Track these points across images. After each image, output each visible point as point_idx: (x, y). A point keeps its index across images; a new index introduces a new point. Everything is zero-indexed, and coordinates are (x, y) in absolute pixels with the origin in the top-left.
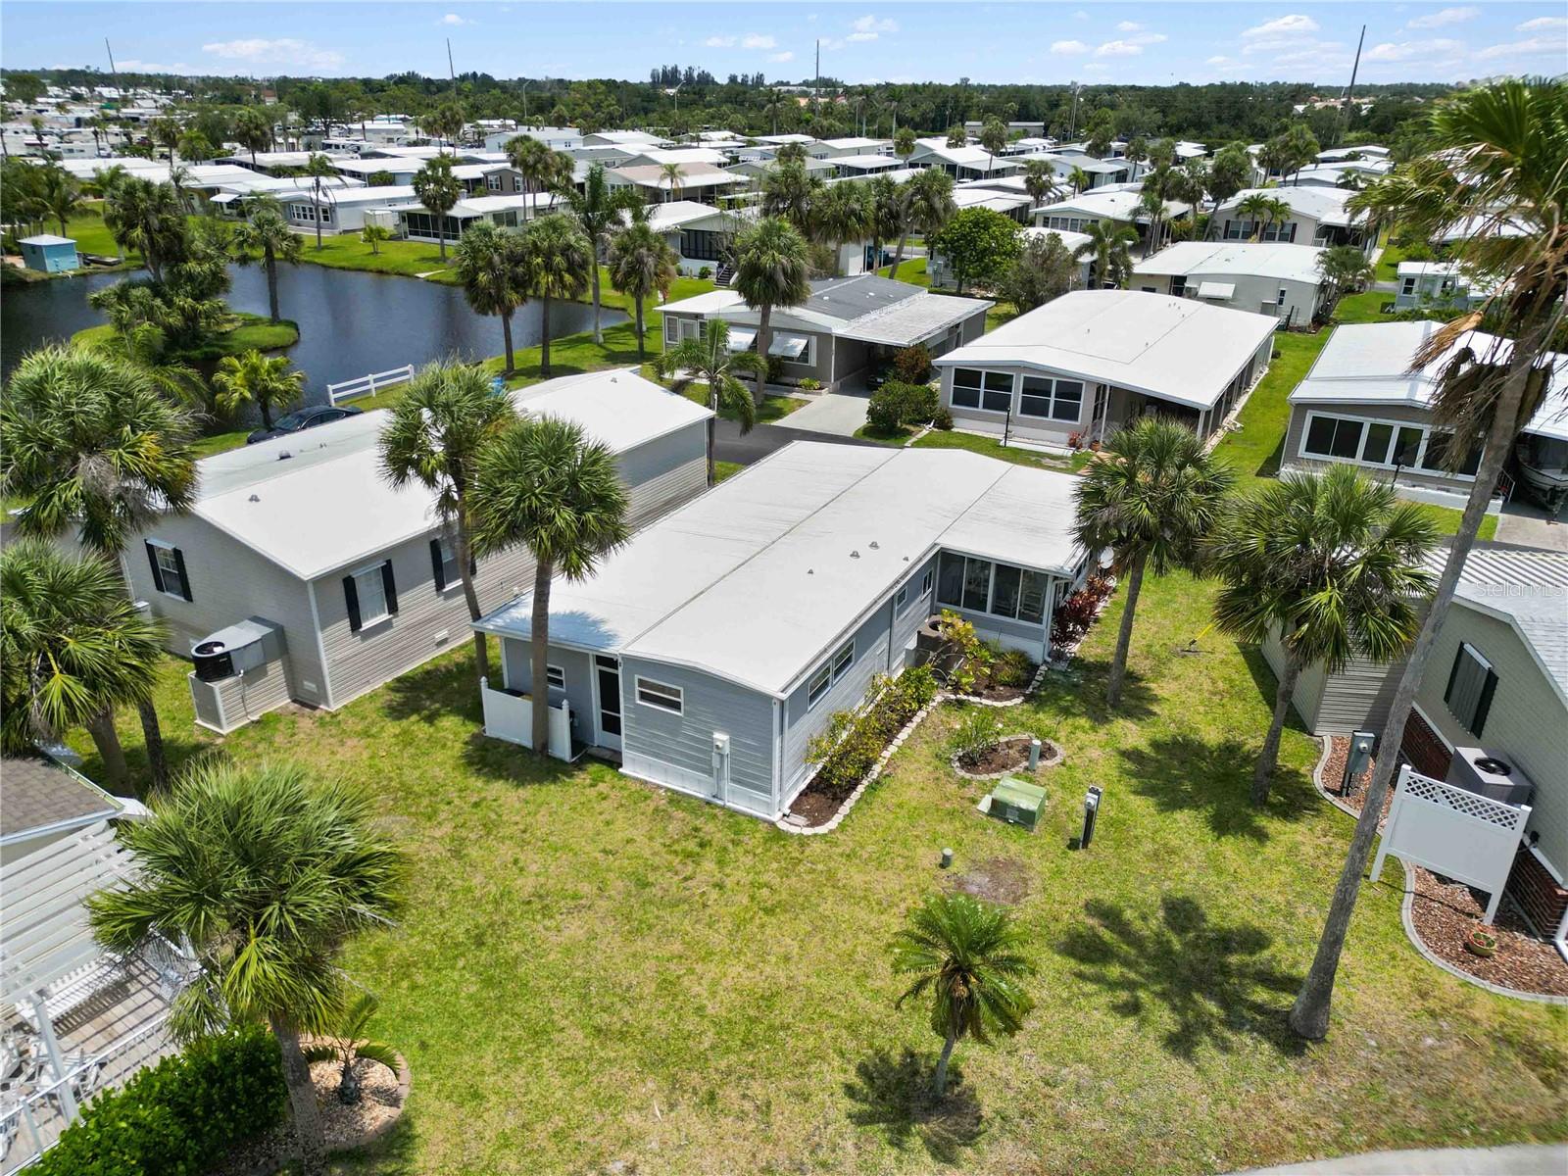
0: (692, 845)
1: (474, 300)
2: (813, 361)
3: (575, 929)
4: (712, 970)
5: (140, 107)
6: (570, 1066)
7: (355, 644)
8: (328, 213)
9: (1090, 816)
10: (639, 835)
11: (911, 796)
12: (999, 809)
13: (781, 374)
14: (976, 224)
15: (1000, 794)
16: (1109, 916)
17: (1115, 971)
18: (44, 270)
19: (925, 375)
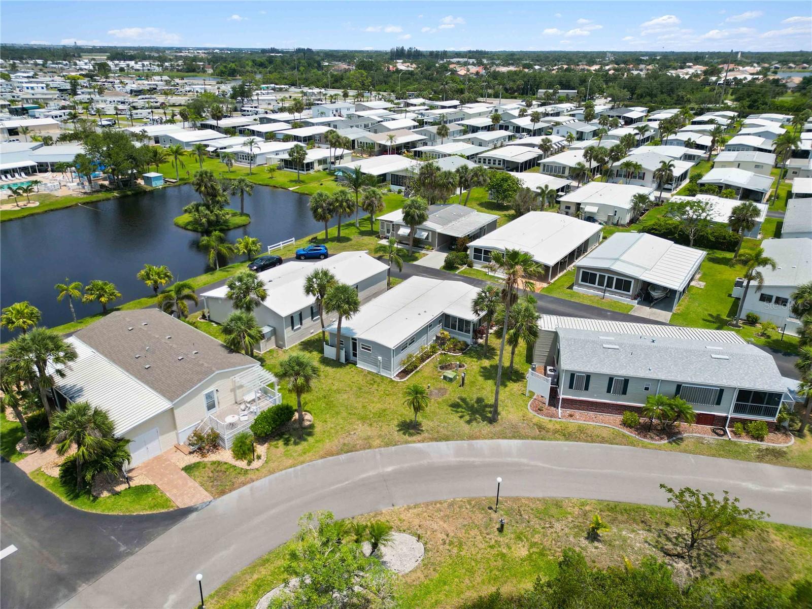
0: (372, 382)
1: (315, 217)
2: (430, 240)
3: (345, 396)
4: (374, 405)
5: (155, 81)
6: (344, 419)
7: (292, 333)
8: (251, 158)
9: (463, 379)
10: (360, 379)
11: (426, 374)
12: (445, 378)
13: (418, 244)
14: (503, 180)
15: (445, 374)
16: (463, 400)
17: (460, 410)
18: (151, 186)
19: (466, 249)
